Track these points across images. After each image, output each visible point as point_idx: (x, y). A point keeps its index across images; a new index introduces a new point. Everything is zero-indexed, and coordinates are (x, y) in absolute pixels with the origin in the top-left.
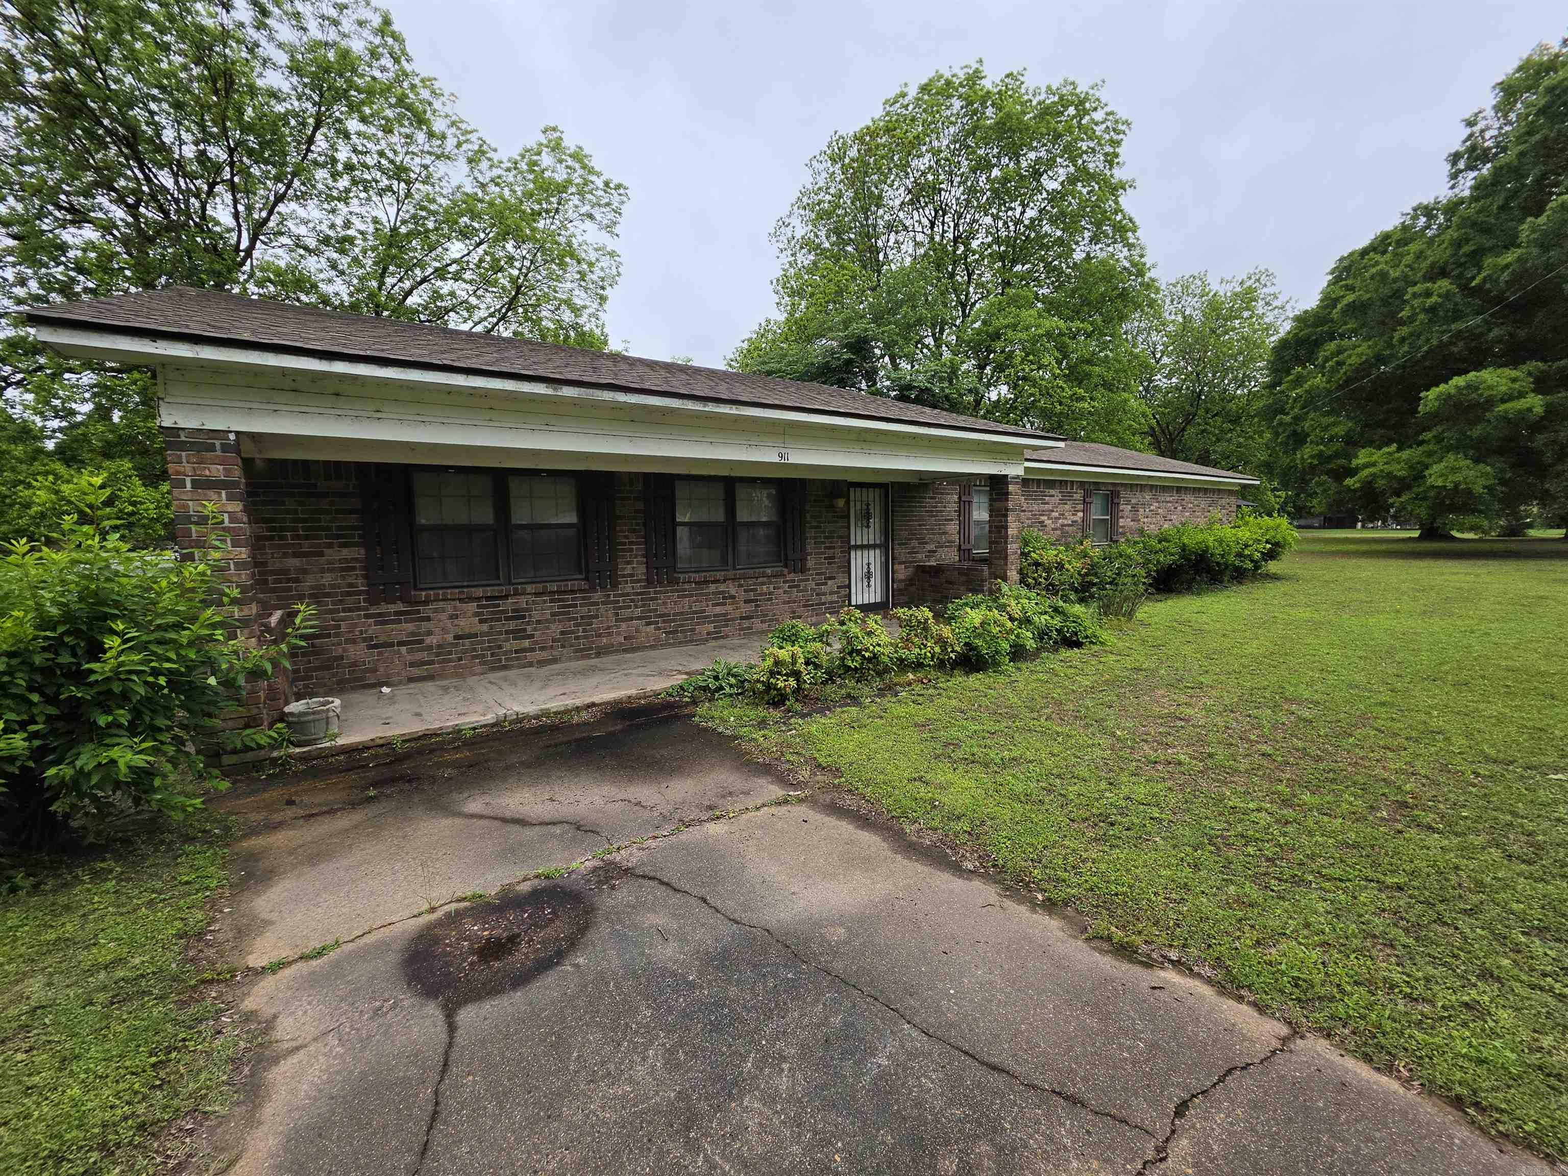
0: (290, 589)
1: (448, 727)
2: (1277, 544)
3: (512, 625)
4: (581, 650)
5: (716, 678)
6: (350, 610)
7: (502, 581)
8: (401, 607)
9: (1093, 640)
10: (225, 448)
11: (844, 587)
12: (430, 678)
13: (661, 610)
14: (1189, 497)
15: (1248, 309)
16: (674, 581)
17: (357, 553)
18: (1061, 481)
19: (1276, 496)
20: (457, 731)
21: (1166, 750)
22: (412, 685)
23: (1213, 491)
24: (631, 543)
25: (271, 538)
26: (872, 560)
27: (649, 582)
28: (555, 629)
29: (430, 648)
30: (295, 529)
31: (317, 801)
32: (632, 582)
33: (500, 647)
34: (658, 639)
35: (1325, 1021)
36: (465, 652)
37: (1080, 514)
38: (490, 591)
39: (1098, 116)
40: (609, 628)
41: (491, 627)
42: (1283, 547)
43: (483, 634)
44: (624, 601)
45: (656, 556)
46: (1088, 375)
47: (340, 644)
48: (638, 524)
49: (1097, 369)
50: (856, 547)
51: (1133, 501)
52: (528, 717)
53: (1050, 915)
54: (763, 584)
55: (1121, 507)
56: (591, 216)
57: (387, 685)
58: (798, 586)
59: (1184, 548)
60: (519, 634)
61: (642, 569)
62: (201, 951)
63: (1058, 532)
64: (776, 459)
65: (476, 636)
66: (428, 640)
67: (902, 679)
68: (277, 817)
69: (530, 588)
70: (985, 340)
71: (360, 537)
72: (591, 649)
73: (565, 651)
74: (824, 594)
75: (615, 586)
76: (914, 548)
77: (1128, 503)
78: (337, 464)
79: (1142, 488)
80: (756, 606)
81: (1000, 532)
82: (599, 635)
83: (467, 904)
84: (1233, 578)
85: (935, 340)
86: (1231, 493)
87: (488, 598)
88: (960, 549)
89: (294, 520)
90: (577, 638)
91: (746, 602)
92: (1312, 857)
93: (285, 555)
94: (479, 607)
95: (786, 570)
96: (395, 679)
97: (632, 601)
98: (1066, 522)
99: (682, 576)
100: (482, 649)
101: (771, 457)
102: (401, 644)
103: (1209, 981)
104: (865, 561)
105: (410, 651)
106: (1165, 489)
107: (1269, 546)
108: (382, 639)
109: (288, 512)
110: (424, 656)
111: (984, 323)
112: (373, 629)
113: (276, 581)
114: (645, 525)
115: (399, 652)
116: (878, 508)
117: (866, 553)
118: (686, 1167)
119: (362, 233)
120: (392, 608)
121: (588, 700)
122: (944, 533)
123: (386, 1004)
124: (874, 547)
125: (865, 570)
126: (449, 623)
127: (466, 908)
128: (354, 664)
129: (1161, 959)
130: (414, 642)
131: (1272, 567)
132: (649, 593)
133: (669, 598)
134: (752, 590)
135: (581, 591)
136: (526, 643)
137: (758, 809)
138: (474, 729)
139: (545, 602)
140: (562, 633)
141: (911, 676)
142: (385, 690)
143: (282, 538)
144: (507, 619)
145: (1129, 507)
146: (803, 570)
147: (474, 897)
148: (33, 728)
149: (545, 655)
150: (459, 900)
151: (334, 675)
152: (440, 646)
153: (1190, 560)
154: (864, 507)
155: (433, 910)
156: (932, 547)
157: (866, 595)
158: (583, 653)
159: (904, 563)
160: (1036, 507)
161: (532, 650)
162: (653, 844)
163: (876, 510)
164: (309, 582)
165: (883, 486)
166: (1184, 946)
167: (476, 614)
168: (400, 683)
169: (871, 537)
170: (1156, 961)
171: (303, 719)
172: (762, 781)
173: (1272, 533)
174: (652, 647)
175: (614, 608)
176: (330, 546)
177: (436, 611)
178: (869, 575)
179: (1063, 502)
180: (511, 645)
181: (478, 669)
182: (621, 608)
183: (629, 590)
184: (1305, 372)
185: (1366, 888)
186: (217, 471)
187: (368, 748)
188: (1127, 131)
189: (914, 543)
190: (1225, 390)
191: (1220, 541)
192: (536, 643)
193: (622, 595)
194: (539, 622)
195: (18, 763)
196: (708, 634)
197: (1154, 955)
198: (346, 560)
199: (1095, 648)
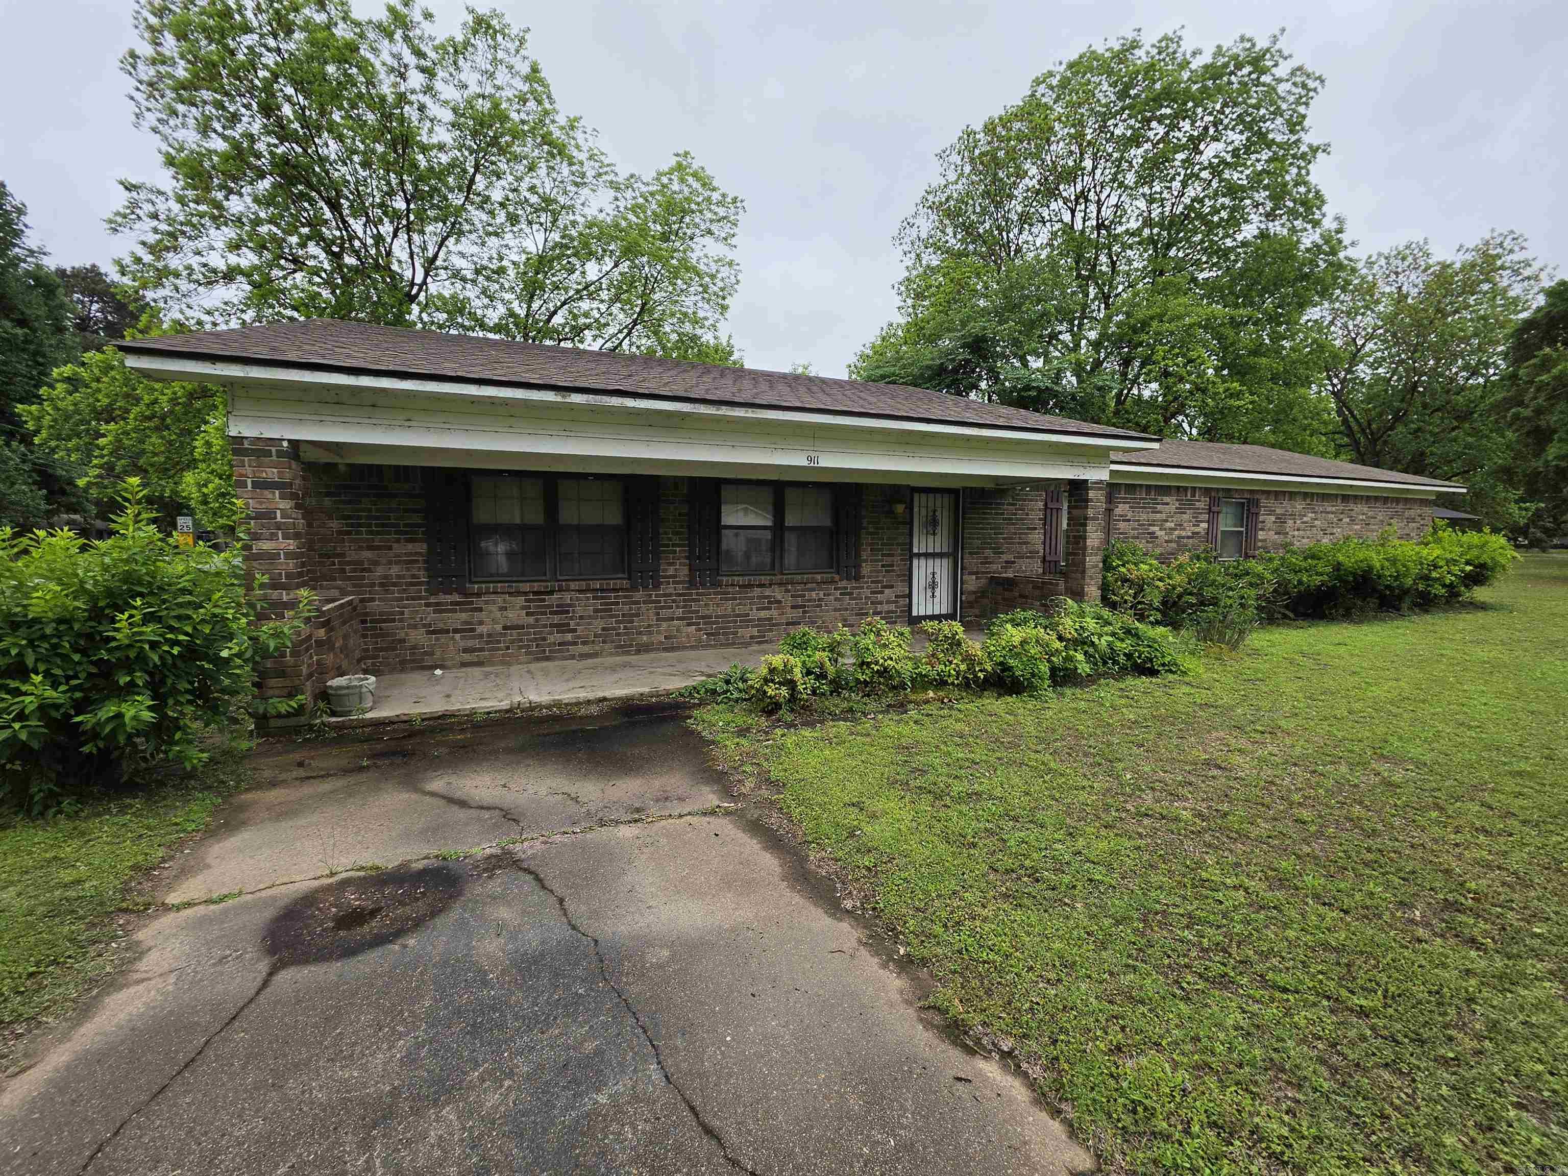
0: (363, 578)
1: (465, 710)
2: (1483, 566)
3: (556, 619)
4: (621, 647)
5: (728, 682)
6: (413, 599)
7: (548, 577)
8: (456, 598)
9: (1171, 668)
10: (280, 454)
11: (903, 596)
12: (479, 664)
13: (704, 612)
14: (1359, 509)
15: (1487, 281)
16: (716, 584)
17: (422, 548)
18: (1178, 488)
19: (1520, 508)
20: (473, 713)
21: (1172, 801)
22: (464, 669)
23: (1397, 500)
24: (673, 545)
25: (349, 533)
26: (937, 570)
27: (692, 584)
28: (598, 625)
29: (481, 636)
30: (370, 525)
31: (321, 765)
32: (674, 583)
33: (544, 639)
34: (700, 640)
35: (1143, 1164)
36: (513, 642)
37: (1205, 525)
38: (536, 586)
39: (1282, 71)
40: (649, 626)
41: (537, 620)
42: (1492, 569)
43: (529, 626)
44: (665, 602)
45: (699, 558)
46: (1253, 368)
47: (403, 628)
48: (682, 527)
49: (1264, 360)
50: (919, 555)
51: (1278, 511)
52: (540, 707)
53: (899, 974)
54: (813, 590)
55: (1261, 518)
56: (710, 232)
57: (441, 667)
58: (851, 594)
59: (1338, 566)
60: (562, 628)
61: (685, 571)
62: (140, 883)
63: (1174, 545)
64: (805, 463)
65: (523, 627)
66: (480, 629)
67: (921, 697)
68: (283, 776)
69: (573, 585)
70: (1126, 334)
71: (423, 533)
72: (631, 646)
73: (606, 646)
74: (881, 603)
75: (657, 586)
76: (986, 558)
77: (1271, 512)
78: (406, 468)
79: (1292, 495)
80: (804, 612)
81: (1078, 543)
82: (640, 633)
83: (362, 874)
84: (1416, 605)
85: (1073, 335)
86: (1424, 502)
87: (535, 593)
88: (1044, 560)
89: (368, 518)
90: (618, 634)
91: (793, 607)
92: (1265, 956)
93: (361, 548)
94: (527, 601)
95: (837, 577)
96: (449, 663)
97: (674, 601)
98: (1184, 534)
99: (725, 579)
100: (528, 640)
101: (798, 459)
102: (456, 631)
103: (1032, 1084)
104: (930, 570)
105: (462, 638)
106: (1325, 497)
107: (1468, 568)
108: (441, 625)
109: (363, 510)
110: (476, 643)
111: (1128, 315)
112: (431, 616)
113: (354, 571)
114: (689, 527)
115: (453, 638)
116: (946, 513)
117: (930, 562)
118: (346, 1163)
119: (514, 263)
120: (449, 598)
121: (600, 694)
122: (1026, 543)
123: (234, 955)
124: (941, 555)
125: (929, 580)
126: (498, 614)
127: (359, 878)
128: (414, 647)
129: (990, 1047)
130: (468, 630)
131: (1480, 593)
132: (691, 594)
133: (711, 599)
134: (800, 596)
135: (622, 589)
136: (569, 637)
137: (681, 816)
138: (489, 713)
139: (588, 598)
140: (603, 629)
141: (931, 694)
142: (438, 672)
143: (358, 533)
144: (551, 613)
145: (1273, 518)
146: (858, 577)
147: (371, 868)
148: (74, 682)
149: (586, 649)
150: (358, 870)
151: (397, 656)
152: (489, 635)
153: (1346, 582)
154: (931, 514)
155: (332, 874)
156: (1010, 557)
157: (930, 606)
158: (623, 649)
159: (976, 573)
160: (1144, 516)
161: (575, 644)
162: (558, 838)
163: (944, 518)
164: (380, 571)
165: (953, 492)
166: (1025, 1036)
167: (523, 608)
168: (454, 666)
169: (938, 545)
170: (984, 1048)
171: (339, 692)
172: (706, 789)
173: (1475, 552)
174: (692, 648)
175: (656, 608)
176: (398, 541)
177: (487, 602)
178: (933, 586)
179: (1181, 511)
180: (553, 638)
181: (523, 658)
182: (662, 608)
183: (671, 591)
184: (1555, 355)
185: (1315, 1004)
186: (272, 474)
187: (393, 723)
188: (1319, 89)
189: (988, 552)
190: (1452, 380)
191: (1394, 561)
192: (579, 637)
193: (665, 595)
194: (581, 618)
195: (62, 711)
196: (751, 637)
197: (985, 1041)
198: (411, 554)
199: (1171, 677)
